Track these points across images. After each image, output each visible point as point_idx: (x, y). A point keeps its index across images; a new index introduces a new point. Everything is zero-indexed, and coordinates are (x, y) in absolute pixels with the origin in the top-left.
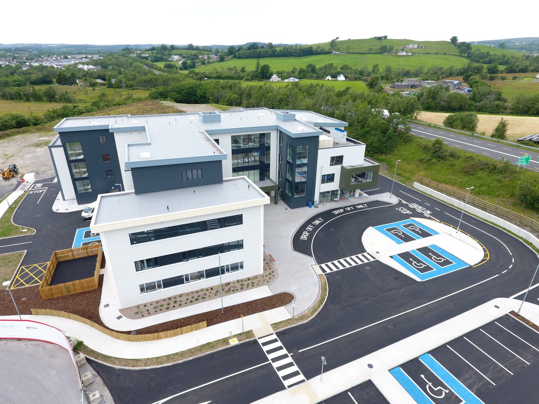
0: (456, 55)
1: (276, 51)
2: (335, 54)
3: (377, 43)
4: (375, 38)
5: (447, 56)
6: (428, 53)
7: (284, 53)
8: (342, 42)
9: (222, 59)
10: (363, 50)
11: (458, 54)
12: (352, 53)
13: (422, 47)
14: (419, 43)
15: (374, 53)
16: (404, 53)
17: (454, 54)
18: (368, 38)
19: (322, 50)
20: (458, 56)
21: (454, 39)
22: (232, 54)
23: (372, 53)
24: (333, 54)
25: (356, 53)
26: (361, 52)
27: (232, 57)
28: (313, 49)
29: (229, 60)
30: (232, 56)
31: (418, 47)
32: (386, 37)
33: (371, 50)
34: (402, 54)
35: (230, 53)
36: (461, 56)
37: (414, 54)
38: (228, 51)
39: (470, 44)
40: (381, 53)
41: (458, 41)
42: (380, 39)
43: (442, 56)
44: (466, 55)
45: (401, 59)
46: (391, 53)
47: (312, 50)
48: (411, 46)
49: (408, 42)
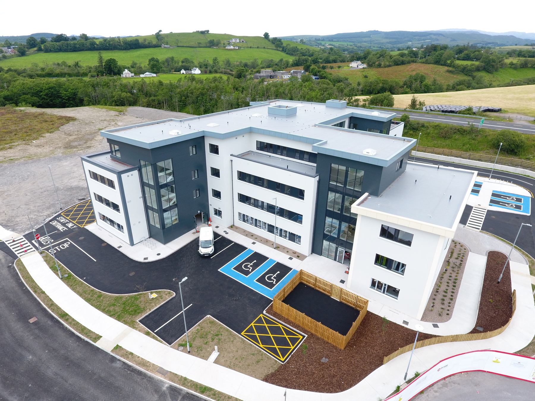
0: (273, 49)
1: (95, 43)
2: (165, 47)
3: (202, 36)
4: (198, 32)
5: (267, 50)
6: (251, 47)
7: (106, 46)
8: (167, 35)
9: (22, 53)
10: (192, 44)
11: (275, 48)
12: (182, 47)
13: (243, 41)
14: (240, 38)
15: (204, 47)
16: (232, 47)
17: (271, 48)
18: (192, 32)
19: (149, 43)
20: (275, 49)
21: (266, 35)
22: (35, 47)
23: (202, 47)
24: (163, 47)
25: (186, 47)
26: (190, 46)
27: (35, 51)
28: (140, 42)
29: (33, 54)
30: (36, 49)
31: (240, 42)
32: (208, 31)
33: (199, 43)
34: (230, 48)
35: (31, 45)
36: (278, 50)
37: (239, 48)
38: (27, 43)
39: (281, 40)
40: (210, 47)
41: (270, 37)
42: (203, 33)
43: (263, 50)
44: (281, 49)
45: (231, 52)
46: (220, 47)
47: (138, 43)
48: (234, 41)
49: (230, 37)
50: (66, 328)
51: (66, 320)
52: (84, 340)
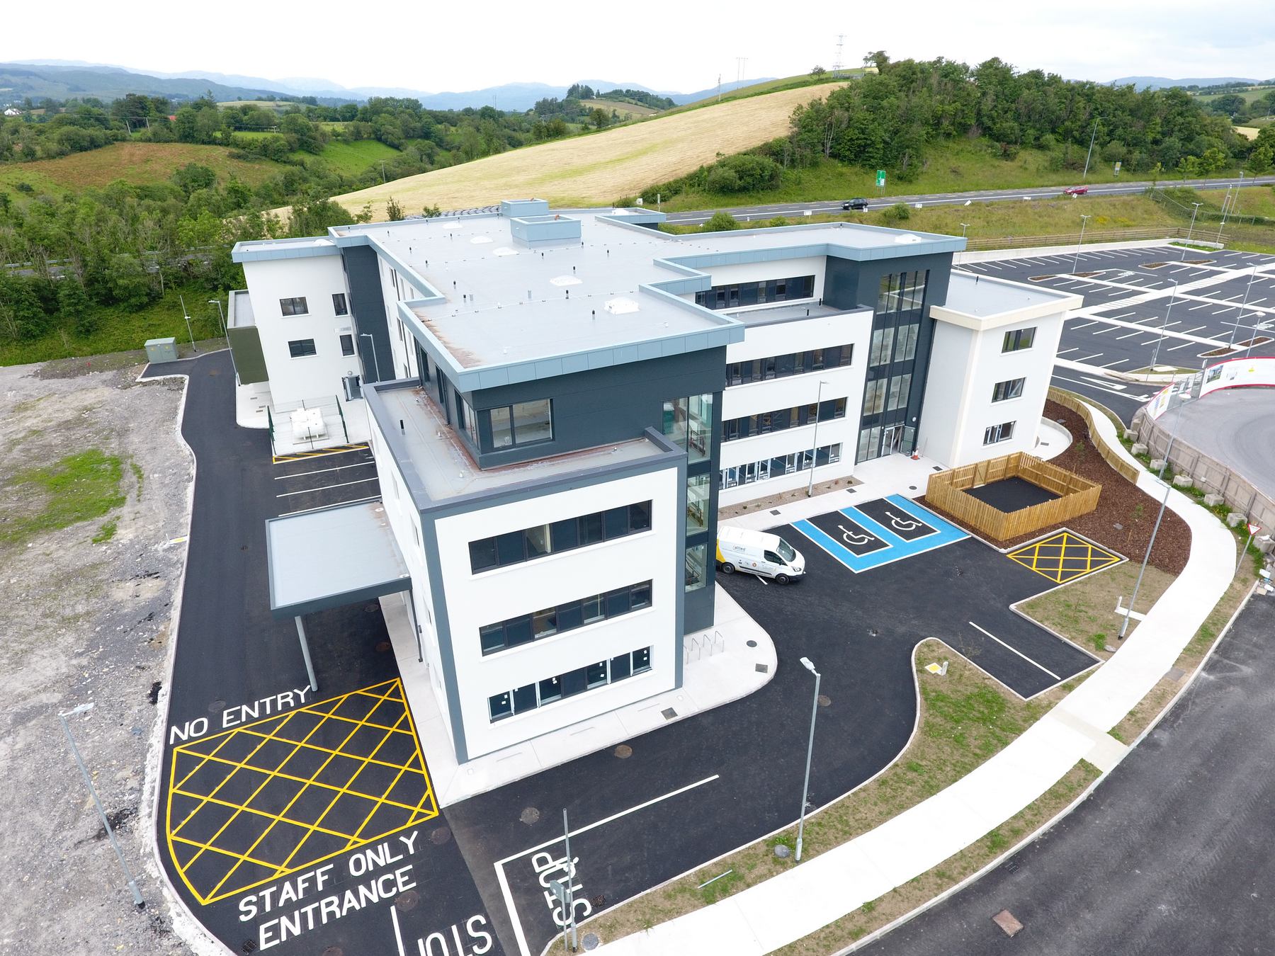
50: (1044, 834)
51: (1017, 834)
52: (1091, 795)
